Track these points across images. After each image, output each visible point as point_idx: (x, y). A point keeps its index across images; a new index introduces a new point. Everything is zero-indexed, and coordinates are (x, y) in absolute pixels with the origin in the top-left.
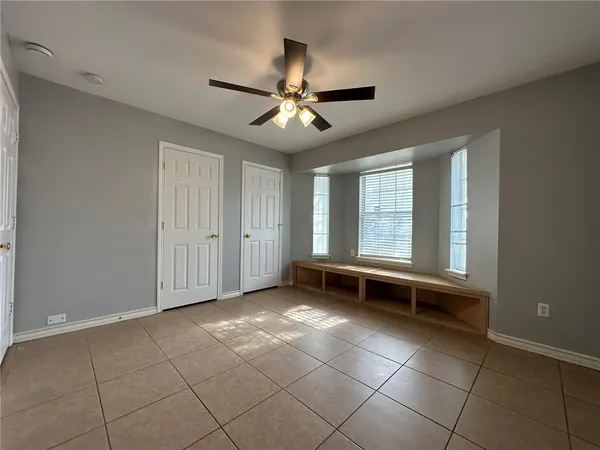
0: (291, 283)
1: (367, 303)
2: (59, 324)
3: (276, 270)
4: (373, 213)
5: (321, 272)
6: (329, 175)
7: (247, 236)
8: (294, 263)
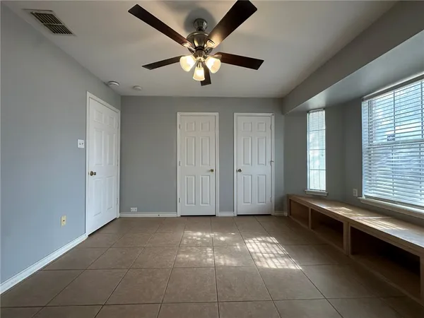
0: (286, 214)
1: (351, 256)
2: (134, 213)
3: (268, 200)
4: (384, 144)
5: (307, 208)
6: (324, 109)
7: (240, 171)
8: (288, 196)
